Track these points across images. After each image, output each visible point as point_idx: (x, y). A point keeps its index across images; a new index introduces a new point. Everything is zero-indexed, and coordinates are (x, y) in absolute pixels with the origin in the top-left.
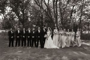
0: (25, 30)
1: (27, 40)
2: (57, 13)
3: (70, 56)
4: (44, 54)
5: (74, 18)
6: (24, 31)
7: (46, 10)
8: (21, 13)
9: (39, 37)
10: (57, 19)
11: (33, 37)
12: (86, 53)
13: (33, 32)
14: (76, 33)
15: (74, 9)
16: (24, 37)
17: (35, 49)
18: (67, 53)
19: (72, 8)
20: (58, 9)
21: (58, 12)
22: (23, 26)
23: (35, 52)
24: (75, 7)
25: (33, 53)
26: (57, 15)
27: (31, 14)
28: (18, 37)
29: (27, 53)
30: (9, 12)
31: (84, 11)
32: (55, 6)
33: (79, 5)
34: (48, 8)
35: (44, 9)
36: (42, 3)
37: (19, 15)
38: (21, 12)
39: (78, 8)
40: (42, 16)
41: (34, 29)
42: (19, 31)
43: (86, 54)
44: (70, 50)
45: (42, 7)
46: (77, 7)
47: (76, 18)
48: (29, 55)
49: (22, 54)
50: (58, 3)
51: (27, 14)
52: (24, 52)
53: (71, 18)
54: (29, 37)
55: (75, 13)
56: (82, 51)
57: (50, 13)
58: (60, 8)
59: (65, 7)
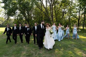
2: (53, 14)
7: (45, 12)
10: (53, 18)
15: (65, 11)
19: (63, 10)
20: (54, 11)
26: (53, 15)
27: (34, 15)
32: (51, 8)
33: (68, 8)
34: (47, 11)
36: (42, 7)
37: (26, 16)
38: (26, 14)
40: (42, 16)
45: (42, 10)
47: (67, 17)
50: (53, 7)
51: (31, 15)
53: (63, 17)
55: (66, 14)
57: (48, 14)
58: (55, 10)
59: (58, 9)
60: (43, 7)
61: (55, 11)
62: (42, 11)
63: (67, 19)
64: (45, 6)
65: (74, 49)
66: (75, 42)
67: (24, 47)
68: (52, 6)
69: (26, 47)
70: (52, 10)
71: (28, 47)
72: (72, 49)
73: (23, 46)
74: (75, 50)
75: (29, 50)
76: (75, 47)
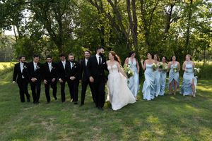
2: (136, 20)
5: (174, 32)
7: (112, 14)
10: (136, 34)
11: (72, 78)
12: (198, 107)
14: (181, 64)
15: (173, 12)
18: (157, 108)
19: (168, 8)
20: (139, 11)
21: (139, 19)
22: (61, 51)
24: (174, 7)
26: (136, 25)
27: (78, 24)
30: (28, 21)
31: (194, 17)
32: (130, 5)
33: (183, 3)
34: (116, 10)
35: (107, 12)
37: (51, 27)
39: (181, 9)
40: (102, 27)
44: (165, 102)
45: (101, 8)
46: (179, 7)
53: (167, 31)
55: (175, 20)
56: (189, 103)
57: (120, 21)
58: (142, 10)
59: (153, 7)
61: (144, 13)
62: (103, 11)
63: (181, 35)
65: (198, 130)
66: (202, 110)
67: (44, 123)
69: (49, 125)
70: (134, 8)
71: (54, 123)
72: (194, 130)
73: (40, 122)
74: (201, 133)
75: (57, 136)
76: (202, 123)
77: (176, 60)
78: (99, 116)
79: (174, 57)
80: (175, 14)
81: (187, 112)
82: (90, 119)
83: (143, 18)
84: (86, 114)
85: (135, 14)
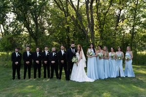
0: (40, 51)
1: (42, 68)
3: (115, 92)
4: (71, 90)
5: (122, 29)
6: (38, 53)
7: (75, 17)
8: (32, 22)
9: (62, 61)
10: (93, 32)
11: (53, 62)
13: (53, 54)
15: (121, 14)
16: (37, 62)
17: (57, 81)
19: (117, 12)
20: (95, 14)
21: (95, 20)
22: (37, 44)
23: (56, 87)
25: (53, 88)
26: (93, 24)
27: (50, 24)
28: (28, 62)
29: (42, 89)
30: (12, 21)
31: (138, 17)
32: (89, 9)
33: (129, 7)
35: (72, 15)
36: (67, 6)
37: (29, 26)
39: (128, 11)
41: (54, 49)
42: (28, 53)
43: (142, 89)
44: (115, 82)
45: (67, 13)
46: (126, 10)
47: (126, 28)
48: (46, 92)
49: (34, 90)
52: (38, 88)
54: (46, 62)
56: (135, 84)
57: (81, 21)
58: (97, 13)
59: (106, 10)
60: (69, 6)
61: (99, 16)
62: (68, 15)
64: (74, 3)
68: (92, 3)
77: (121, 51)
78: (65, 93)
79: (119, 49)
80: (123, 16)
81: (133, 91)
82: (58, 95)
83: (98, 19)
84: (55, 91)
85: (92, 16)
